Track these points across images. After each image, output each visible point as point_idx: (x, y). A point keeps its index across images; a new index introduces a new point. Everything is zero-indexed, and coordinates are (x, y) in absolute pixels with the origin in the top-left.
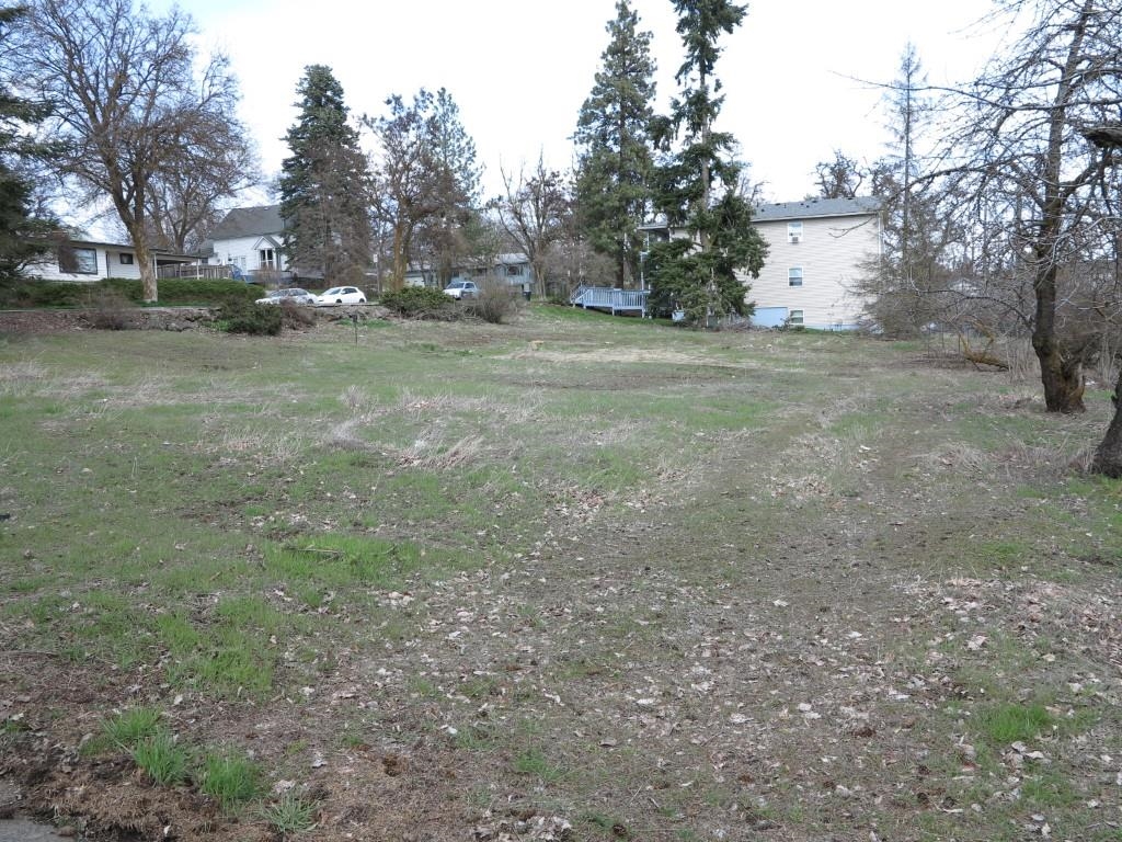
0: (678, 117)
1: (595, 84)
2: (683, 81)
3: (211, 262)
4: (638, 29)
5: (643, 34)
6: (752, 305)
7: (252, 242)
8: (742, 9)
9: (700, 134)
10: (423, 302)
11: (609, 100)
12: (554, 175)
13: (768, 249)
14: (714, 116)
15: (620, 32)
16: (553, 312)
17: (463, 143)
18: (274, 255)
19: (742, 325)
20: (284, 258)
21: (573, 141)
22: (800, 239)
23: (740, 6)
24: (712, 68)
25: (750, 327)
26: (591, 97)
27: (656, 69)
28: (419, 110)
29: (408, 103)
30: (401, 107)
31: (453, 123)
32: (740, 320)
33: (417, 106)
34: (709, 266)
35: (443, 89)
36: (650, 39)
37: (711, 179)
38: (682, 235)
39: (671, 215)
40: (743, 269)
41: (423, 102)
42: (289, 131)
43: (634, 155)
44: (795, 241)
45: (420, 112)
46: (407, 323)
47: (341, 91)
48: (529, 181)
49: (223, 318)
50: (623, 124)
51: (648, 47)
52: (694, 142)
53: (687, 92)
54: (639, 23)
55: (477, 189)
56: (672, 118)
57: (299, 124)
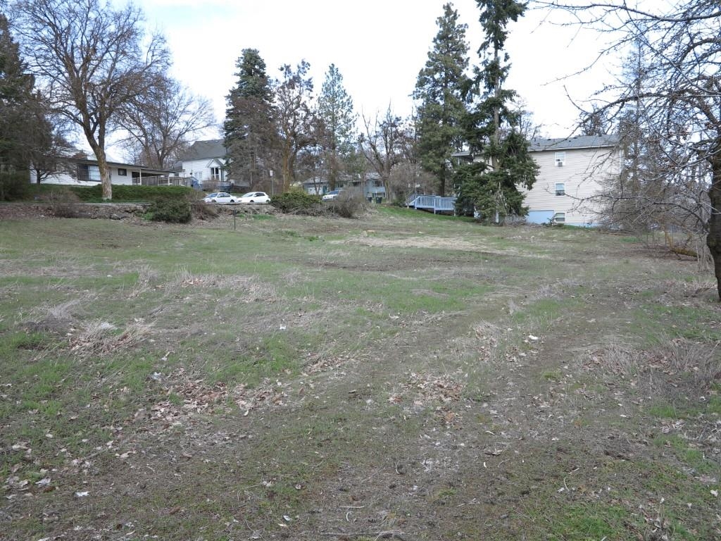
0: (479, 79)
1: (428, 59)
2: (483, 55)
3: (181, 175)
4: (457, 22)
5: (461, 26)
6: (527, 209)
7: (206, 163)
8: (525, 5)
9: (494, 90)
10: (298, 203)
11: (436, 70)
12: (398, 119)
13: (539, 170)
14: (503, 79)
15: (445, 24)
16: (392, 211)
17: (345, 100)
18: (220, 171)
19: (519, 223)
20: (225, 173)
21: (412, 96)
22: (564, 164)
23: (523, 3)
24: (502, 45)
25: (524, 224)
26: (425, 67)
27: (469, 49)
28: (300, 74)
29: (294, 70)
30: (290, 72)
31: (339, 87)
32: (517, 219)
33: (299, 71)
34: (497, 181)
35: (333, 65)
36: (466, 29)
37: (501, 121)
38: (479, 160)
39: (472, 146)
40: (521, 183)
41: (303, 68)
42: (231, 91)
43: (452, 106)
44: (560, 165)
45: (301, 75)
46: (284, 216)
47: (264, 65)
48: (382, 123)
49: (151, 211)
50: (446, 86)
51: (464, 34)
52: (490, 96)
53: (485, 63)
54: (459, 18)
55: (353, 129)
56: (474, 80)
57: (237, 87)
